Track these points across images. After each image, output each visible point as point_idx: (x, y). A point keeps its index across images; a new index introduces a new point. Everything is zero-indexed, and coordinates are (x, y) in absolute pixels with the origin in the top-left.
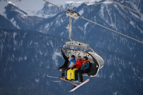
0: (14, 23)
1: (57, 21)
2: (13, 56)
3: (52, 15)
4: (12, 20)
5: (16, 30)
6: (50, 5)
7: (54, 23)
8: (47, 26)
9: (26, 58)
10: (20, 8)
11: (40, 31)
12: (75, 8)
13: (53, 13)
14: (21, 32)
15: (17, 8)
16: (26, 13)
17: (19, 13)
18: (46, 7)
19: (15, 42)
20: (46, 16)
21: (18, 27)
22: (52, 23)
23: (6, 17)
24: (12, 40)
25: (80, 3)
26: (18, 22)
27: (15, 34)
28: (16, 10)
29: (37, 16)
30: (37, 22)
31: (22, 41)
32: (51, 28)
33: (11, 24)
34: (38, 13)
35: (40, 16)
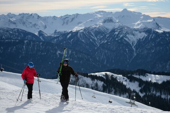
0: (42, 39)
1: (60, 38)
2: (40, 52)
3: (58, 36)
4: (41, 37)
5: (42, 41)
6: (57, 31)
7: (59, 39)
8: (55, 40)
9: (45, 53)
10: (44, 32)
11: (52, 42)
12: (68, 33)
13: (58, 34)
14: (44, 42)
15: (43, 32)
16: (47, 34)
17: (44, 34)
18: (55, 32)
19: (41, 47)
20: (55, 36)
21: (43, 40)
22: (58, 39)
23: (38, 36)
24: (40, 46)
25: (70, 31)
26: (43, 38)
27: (41, 43)
28: (43, 33)
29: (52, 35)
30: (51, 38)
31: (44, 46)
32: (57, 41)
33: (40, 39)
34: (52, 34)
35: (53, 36)
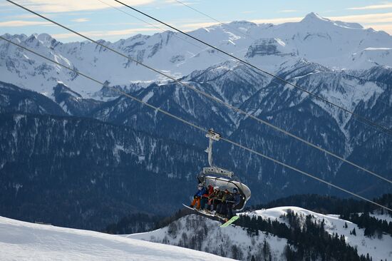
0: (65, 108)
1: (119, 106)
2: (63, 150)
3: (113, 98)
4: (62, 104)
5: (67, 117)
6: (110, 85)
7: (116, 107)
8: (107, 112)
9: (78, 153)
10: (72, 89)
11: (98, 118)
12: (142, 89)
13: (114, 95)
14: (72, 120)
15: (69, 89)
16: (79, 96)
17: (70, 95)
18: (105, 88)
19: (65, 132)
20: (105, 100)
21: (69, 113)
22: (113, 108)
23: (54, 100)
24: (61, 129)
25: (149, 82)
26: (70, 107)
27: (65, 122)
28: (68, 92)
29: (94, 98)
30: (94, 107)
31: (74, 131)
32: (112, 114)
33: (61, 109)
34: (95, 95)
35: (98, 98)
